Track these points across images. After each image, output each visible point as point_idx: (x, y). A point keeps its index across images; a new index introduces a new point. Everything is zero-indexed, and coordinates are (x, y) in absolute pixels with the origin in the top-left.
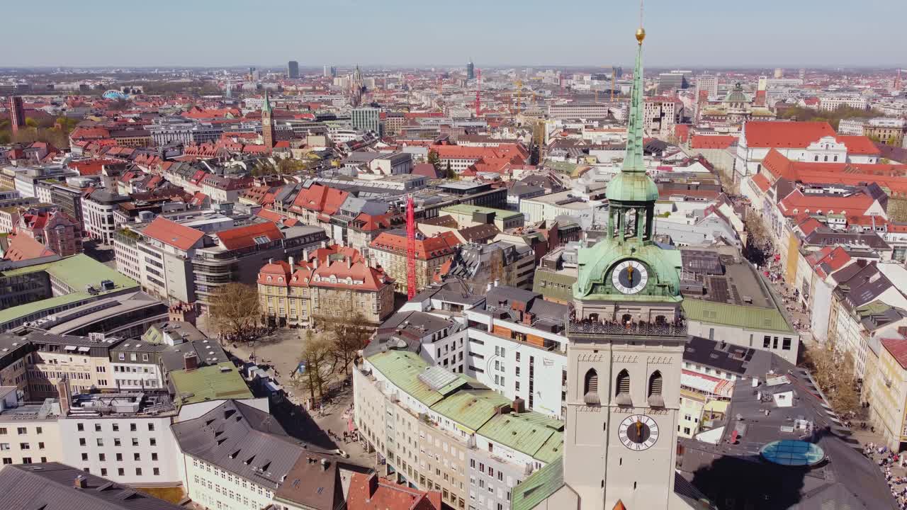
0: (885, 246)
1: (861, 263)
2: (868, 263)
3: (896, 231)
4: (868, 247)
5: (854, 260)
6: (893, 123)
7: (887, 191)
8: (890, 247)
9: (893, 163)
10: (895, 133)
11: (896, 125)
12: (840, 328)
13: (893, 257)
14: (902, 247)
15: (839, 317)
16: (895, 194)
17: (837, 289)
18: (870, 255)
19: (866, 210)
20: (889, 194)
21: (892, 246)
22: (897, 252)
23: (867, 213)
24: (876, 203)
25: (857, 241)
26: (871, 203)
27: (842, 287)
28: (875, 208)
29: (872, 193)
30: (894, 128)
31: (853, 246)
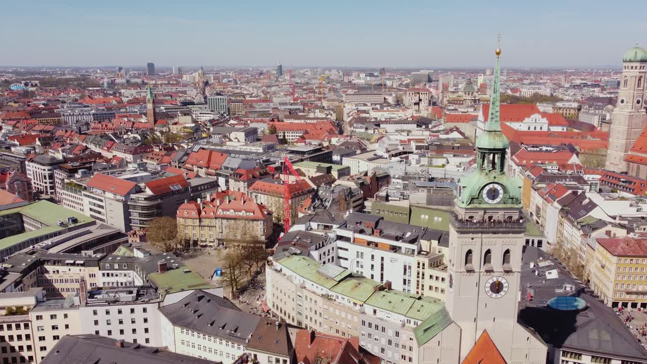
0: (585, 182)
1: (575, 193)
2: (579, 194)
3: (589, 173)
4: (576, 183)
5: (570, 192)
6: (571, 105)
7: (577, 148)
8: (588, 183)
9: (576, 131)
10: (572, 112)
11: (573, 107)
12: (566, 234)
13: (590, 190)
14: (595, 183)
15: (565, 227)
16: (583, 151)
17: (562, 210)
18: (578, 188)
19: (568, 161)
20: (579, 151)
21: (589, 182)
22: (593, 186)
23: (570, 162)
24: (575, 156)
25: (568, 180)
26: (572, 156)
27: (565, 208)
28: (574, 160)
29: (570, 150)
30: (572, 108)
31: (567, 183)
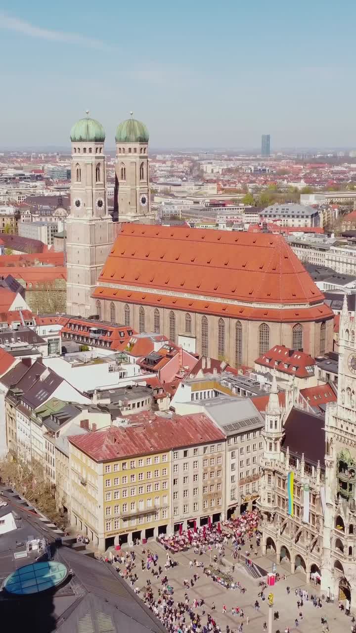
0: (40, 340)
1: (26, 362)
2: (33, 362)
3: (44, 323)
4: (26, 344)
5: (18, 360)
6: (5, 211)
7: (21, 281)
8: (44, 341)
9: (16, 253)
10: (8, 221)
11: (8, 213)
12: (21, 436)
13: (49, 352)
14: (55, 339)
15: (18, 423)
16: (30, 286)
17: (10, 394)
18: (30, 352)
19: (10, 305)
20: (24, 286)
21: (46, 339)
22: (52, 345)
23: (12, 308)
24: (19, 295)
25: (13, 339)
26: (14, 297)
27: (14, 390)
28: (19, 303)
29: (10, 286)
30: (6, 215)
31: (12, 345)
